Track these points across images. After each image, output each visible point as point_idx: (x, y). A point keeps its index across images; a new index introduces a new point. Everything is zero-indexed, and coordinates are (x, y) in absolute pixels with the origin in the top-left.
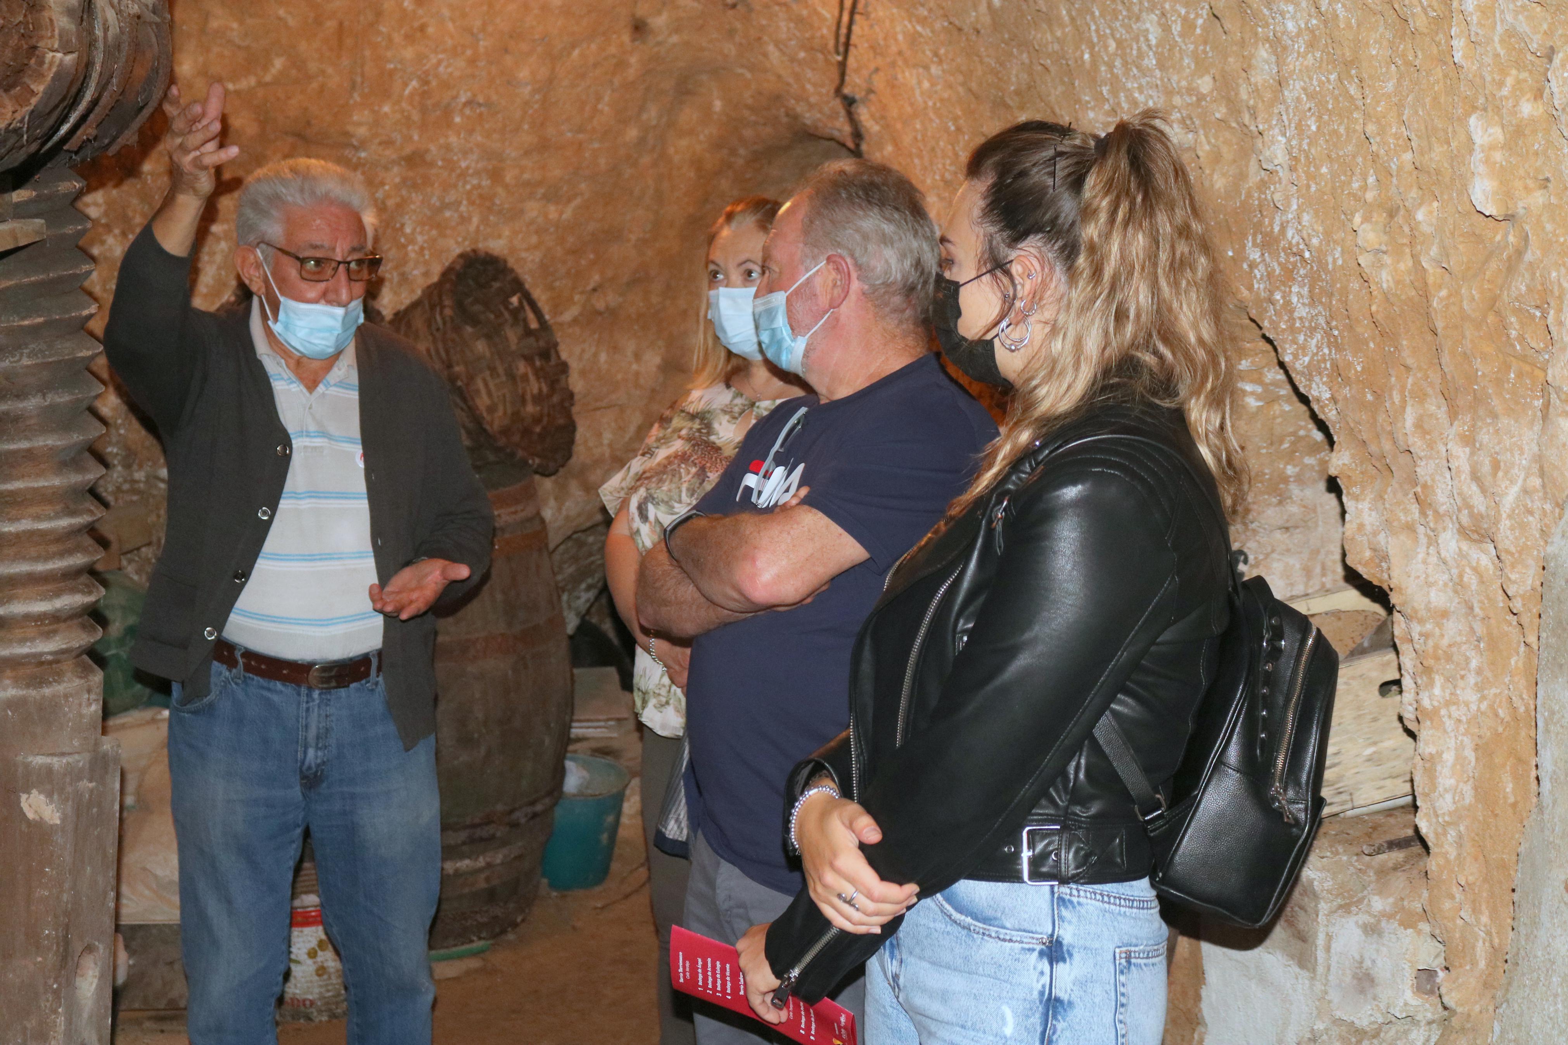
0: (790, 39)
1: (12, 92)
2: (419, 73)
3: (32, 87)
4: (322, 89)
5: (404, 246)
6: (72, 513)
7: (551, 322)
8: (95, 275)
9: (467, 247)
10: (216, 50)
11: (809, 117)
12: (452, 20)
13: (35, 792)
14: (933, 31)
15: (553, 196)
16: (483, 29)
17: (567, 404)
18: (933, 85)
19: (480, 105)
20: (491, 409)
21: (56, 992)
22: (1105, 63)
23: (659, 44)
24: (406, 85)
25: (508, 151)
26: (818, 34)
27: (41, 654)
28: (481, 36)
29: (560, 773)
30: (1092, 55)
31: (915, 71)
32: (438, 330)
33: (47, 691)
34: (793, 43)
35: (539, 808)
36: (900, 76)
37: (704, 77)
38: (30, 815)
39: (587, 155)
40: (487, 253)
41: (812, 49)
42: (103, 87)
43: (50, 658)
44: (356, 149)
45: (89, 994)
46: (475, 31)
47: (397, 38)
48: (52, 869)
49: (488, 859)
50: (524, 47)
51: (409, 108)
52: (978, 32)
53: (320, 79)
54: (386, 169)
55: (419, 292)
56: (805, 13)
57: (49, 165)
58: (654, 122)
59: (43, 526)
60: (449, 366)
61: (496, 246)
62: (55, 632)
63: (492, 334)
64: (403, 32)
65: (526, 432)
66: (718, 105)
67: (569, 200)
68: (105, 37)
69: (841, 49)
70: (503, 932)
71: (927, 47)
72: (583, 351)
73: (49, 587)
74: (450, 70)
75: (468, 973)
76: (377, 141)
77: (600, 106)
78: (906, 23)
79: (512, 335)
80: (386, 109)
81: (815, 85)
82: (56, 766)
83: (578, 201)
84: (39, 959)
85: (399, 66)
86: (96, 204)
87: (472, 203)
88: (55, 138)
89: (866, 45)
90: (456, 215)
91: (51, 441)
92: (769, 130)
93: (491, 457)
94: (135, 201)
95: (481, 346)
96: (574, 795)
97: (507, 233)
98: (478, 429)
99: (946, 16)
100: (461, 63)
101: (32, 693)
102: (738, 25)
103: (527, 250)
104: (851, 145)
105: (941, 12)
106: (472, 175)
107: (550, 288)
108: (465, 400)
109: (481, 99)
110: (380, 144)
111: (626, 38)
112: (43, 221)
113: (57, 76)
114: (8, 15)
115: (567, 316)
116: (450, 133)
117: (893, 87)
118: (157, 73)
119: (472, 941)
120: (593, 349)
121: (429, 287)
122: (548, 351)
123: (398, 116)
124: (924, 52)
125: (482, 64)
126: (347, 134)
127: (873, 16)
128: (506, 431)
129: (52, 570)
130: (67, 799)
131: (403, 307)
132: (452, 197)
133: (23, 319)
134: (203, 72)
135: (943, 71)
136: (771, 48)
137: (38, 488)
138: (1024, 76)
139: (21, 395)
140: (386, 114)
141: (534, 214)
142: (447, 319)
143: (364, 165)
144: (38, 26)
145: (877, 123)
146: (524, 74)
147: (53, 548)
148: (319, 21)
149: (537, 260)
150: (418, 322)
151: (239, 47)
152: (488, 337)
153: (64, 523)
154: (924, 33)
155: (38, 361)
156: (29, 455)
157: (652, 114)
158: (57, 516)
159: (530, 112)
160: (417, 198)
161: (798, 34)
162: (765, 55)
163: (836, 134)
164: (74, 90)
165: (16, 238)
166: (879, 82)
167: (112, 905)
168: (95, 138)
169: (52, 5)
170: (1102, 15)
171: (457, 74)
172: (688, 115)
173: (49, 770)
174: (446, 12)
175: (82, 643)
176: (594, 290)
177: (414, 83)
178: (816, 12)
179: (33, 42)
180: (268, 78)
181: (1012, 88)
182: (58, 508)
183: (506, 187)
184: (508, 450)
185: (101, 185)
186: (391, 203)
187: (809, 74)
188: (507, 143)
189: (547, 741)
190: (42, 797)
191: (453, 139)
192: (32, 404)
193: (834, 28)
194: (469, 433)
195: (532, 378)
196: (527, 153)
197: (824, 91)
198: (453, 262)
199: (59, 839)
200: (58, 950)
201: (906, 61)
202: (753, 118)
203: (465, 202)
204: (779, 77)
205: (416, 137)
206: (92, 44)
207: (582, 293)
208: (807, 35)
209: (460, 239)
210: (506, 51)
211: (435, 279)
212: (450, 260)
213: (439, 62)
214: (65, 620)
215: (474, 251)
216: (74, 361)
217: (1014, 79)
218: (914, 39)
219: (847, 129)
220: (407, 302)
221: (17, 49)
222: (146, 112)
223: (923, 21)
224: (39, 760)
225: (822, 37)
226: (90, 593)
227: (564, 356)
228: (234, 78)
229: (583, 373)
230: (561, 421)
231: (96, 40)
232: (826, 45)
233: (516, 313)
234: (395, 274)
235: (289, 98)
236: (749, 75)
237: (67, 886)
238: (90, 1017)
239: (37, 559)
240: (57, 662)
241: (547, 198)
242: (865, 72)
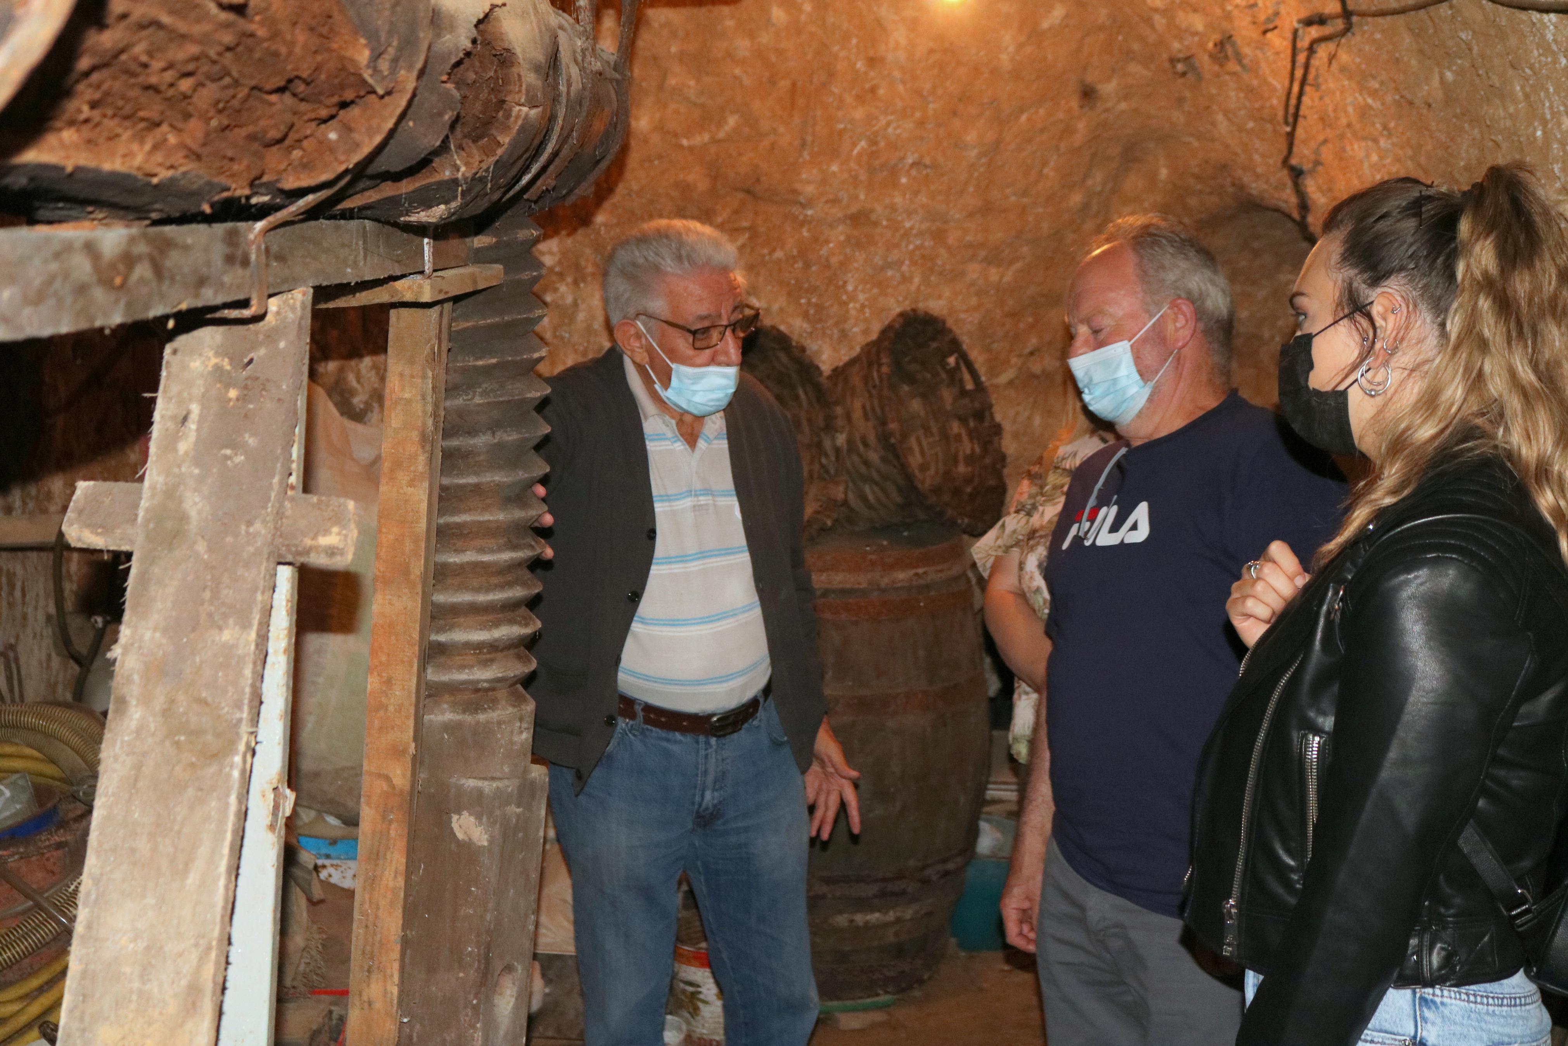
0: (1240, 109)
1: (480, 143)
2: (868, 133)
3: (499, 138)
4: (773, 146)
5: (846, 304)
6: (514, 548)
7: (987, 384)
8: (546, 320)
9: (907, 306)
10: (673, 106)
11: (1256, 187)
12: (904, 82)
13: (465, 813)
14: (1383, 104)
15: (994, 258)
16: (933, 92)
17: (998, 466)
18: (1381, 158)
19: (926, 166)
20: (924, 468)
21: (475, 1008)
22: (1557, 140)
23: (1107, 110)
24: (854, 145)
25: (951, 213)
26: (1268, 104)
27: (478, 681)
28: (931, 99)
29: (973, 833)
30: (1545, 133)
31: (1363, 144)
32: (874, 387)
33: (482, 717)
34: (1242, 112)
35: (950, 866)
36: (1348, 148)
37: (1151, 145)
38: (460, 836)
39: (1030, 219)
40: (926, 313)
41: (1262, 119)
42: (564, 140)
43: (485, 685)
44: (803, 206)
45: (506, 1013)
46: (925, 93)
47: (849, 99)
48: (478, 888)
49: (898, 914)
50: (973, 110)
51: (857, 167)
52: (1430, 106)
53: (772, 137)
54: (831, 226)
55: (858, 349)
56: (1255, 83)
57: (509, 213)
58: (1099, 189)
59: (486, 558)
60: (884, 423)
61: (936, 306)
62: (492, 661)
63: (928, 393)
64: (854, 93)
65: (957, 492)
66: (1164, 173)
67: (1011, 263)
68: (568, 93)
69: (1291, 120)
70: (910, 987)
71: (1376, 120)
72: (1017, 413)
73: (490, 617)
74: (899, 131)
75: (874, 1026)
76: (824, 199)
77: (1046, 171)
78: (1357, 95)
79: (947, 395)
80: (834, 168)
81: (1263, 156)
82: (487, 790)
83: (1018, 265)
84: (461, 975)
85: (849, 126)
86: (551, 253)
87: (914, 263)
88: (517, 188)
89: (1315, 116)
90: (898, 275)
91: (499, 477)
92: (1214, 199)
93: (921, 515)
94: (588, 251)
95: (916, 405)
96: (988, 857)
97: (947, 293)
98: (909, 487)
99: (1397, 89)
100: (909, 125)
101: (468, 718)
102: (1188, 94)
103: (967, 311)
104: (1296, 215)
105: (1393, 85)
106: (916, 235)
107: (987, 349)
108: (897, 456)
109: (927, 161)
110: (827, 202)
111: (1074, 104)
112: (501, 267)
113: (523, 129)
114: (480, 70)
115: (1003, 379)
116: (896, 193)
117: (1341, 159)
118: (615, 128)
119: (877, 995)
120: (1027, 414)
121: (868, 345)
122: (982, 413)
123: (846, 175)
124: (1373, 124)
125: (930, 126)
126: (795, 192)
127: (1323, 87)
128: (937, 490)
129: (492, 602)
130: (495, 822)
131: (841, 364)
132: (895, 255)
133: (477, 359)
134: (660, 128)
135: (1393, 144)
136: (1220, 117)
137: (483, 522)
138: (1474, 152)
139: (472, 432)
140: (834, 173)
141: (975, 276)
142: (884, 376)
143: (810, 222)
144: (506, 81)
145: (1324, 195)
146: (971, 137)
147: (495, 580)
148: (773, 81)
149: (976, 321)
150: (856, 380)
151: (695, 104)
152: (924, 396)
153: (506, 556)
154: (1374, 106)
155: (490, 400)
156: (477, 489)
157: (1097, 178)
158: (500, 550)
159: (976, 174)
160: (860, 256)
161: (1248, 104)
162: (1214, 124)
163: (1282, 205)
164: (536, 142)
165: (475, 282)
166: (1327, 154)
167: (532, 928)
168: (554, 189)
169: (521, 62)
170: (1557, 92)
171: (905, 135)
172: (1133, 182)
173: (480, 792)
174: (897, 74)
175: (517, 672)
176: (1032, 353)
177: (863, 144)
178: (1265, 82)
179: (501, 96)
180: (721, 135)
181: (1462, 164)
182: (502, 541)
183: (949, 248)
184: (938, 509)
185: (556, 232)
186: (834, 260)
187: (1258, 144)
188: (951, 205)
189: (962, 799)
190: (472, 819)
191: (898, 200)
192: (482, 441)
193: (1284, 98)
194: (900, 490)
195: (965, 438)
196: (971, 215)
197: (1271, 161)
198: (894, 321)
199: (485, 860)
200: (479, 968)
201: (1355, 134)
202: (1199, 187)
203: (907, 262)
204: (1227, 146)
205: (862, 197)
206: (555, 99)
207: (1019, 356)
208: (1257, 105)
209: (901, 299)
210: (955, 113)
211: (874, 336)
212: (890, 319)
213: (888, 124)
214: (502, 650)
215: (914, 310)
216: (524, 401)
217: (1464, 155)
218: (1364, 112)
219: (1294, 200)
220: (846, 358)
221: (486, 103)
222: (604, 165)
223: (1374, 93)
224: (471, 783)
225: (1272, 107)
226: (527, 625)
227: (998, 418)
228: (688, 134)
229: (1016, 436)
230: (992, 482)
231: (559, 95)
232: (1276, 115)
233: (953, 373)
234: (835, 331)
235: (740, 154)
236: (1196, 144)
237: (491, 906)
238: (506, 1034)
239: (477, 590)
240: (493, 689)
241: (989, 261)
242: (1313, 145)
